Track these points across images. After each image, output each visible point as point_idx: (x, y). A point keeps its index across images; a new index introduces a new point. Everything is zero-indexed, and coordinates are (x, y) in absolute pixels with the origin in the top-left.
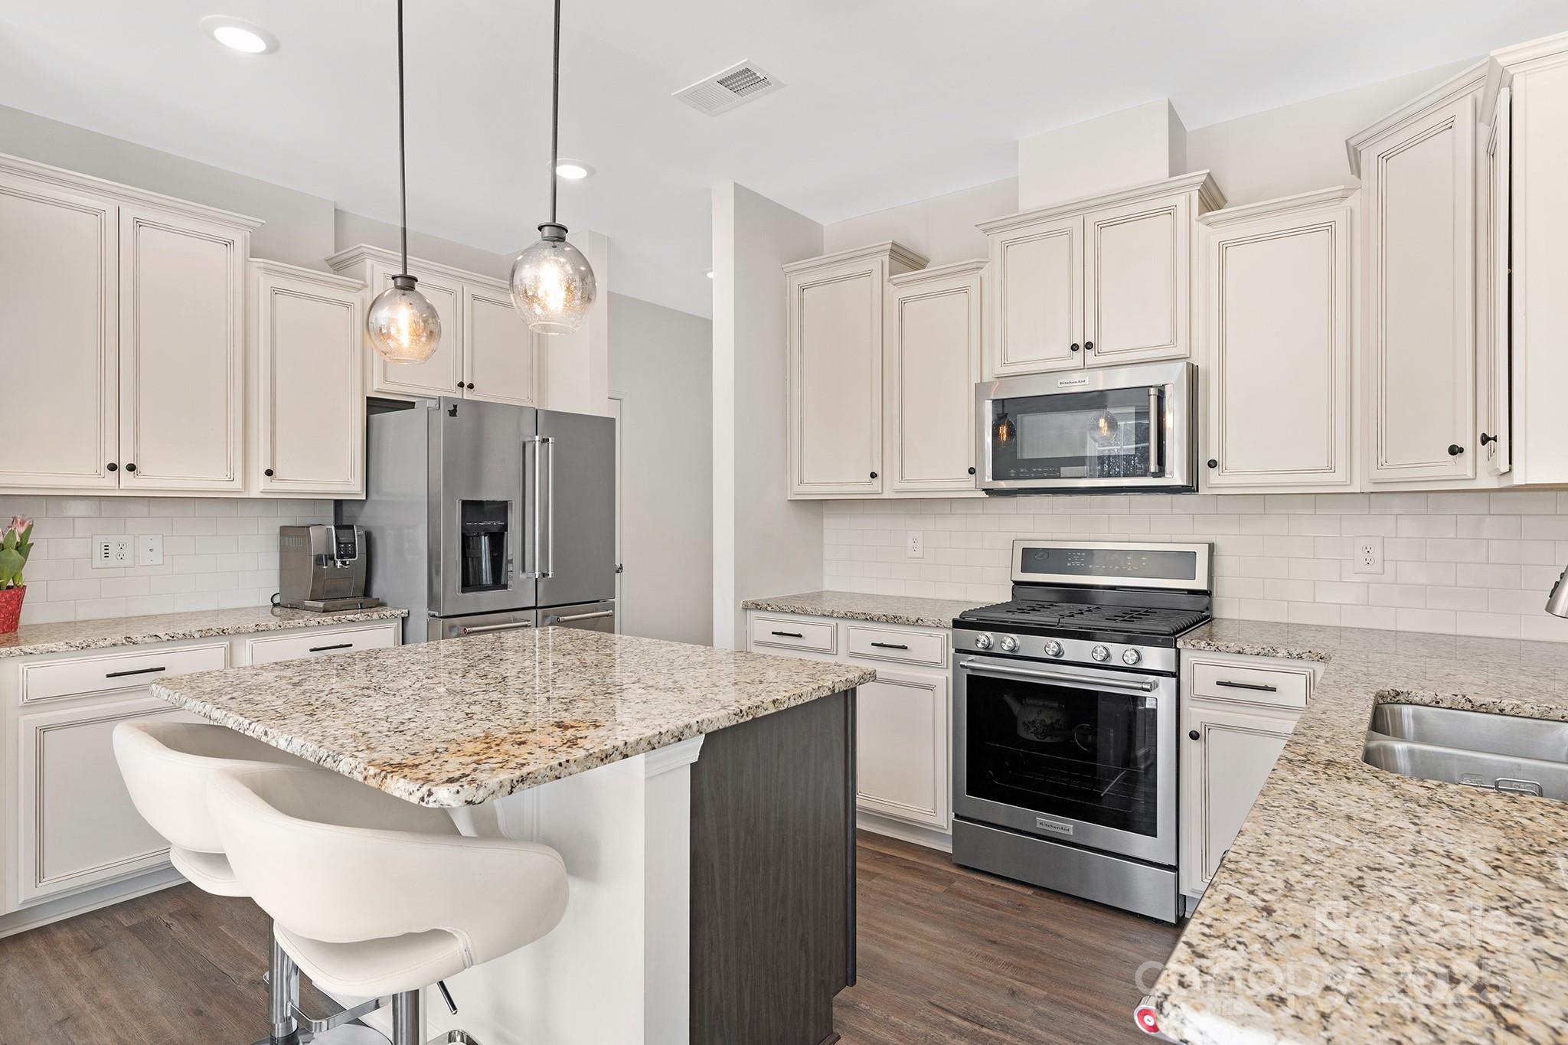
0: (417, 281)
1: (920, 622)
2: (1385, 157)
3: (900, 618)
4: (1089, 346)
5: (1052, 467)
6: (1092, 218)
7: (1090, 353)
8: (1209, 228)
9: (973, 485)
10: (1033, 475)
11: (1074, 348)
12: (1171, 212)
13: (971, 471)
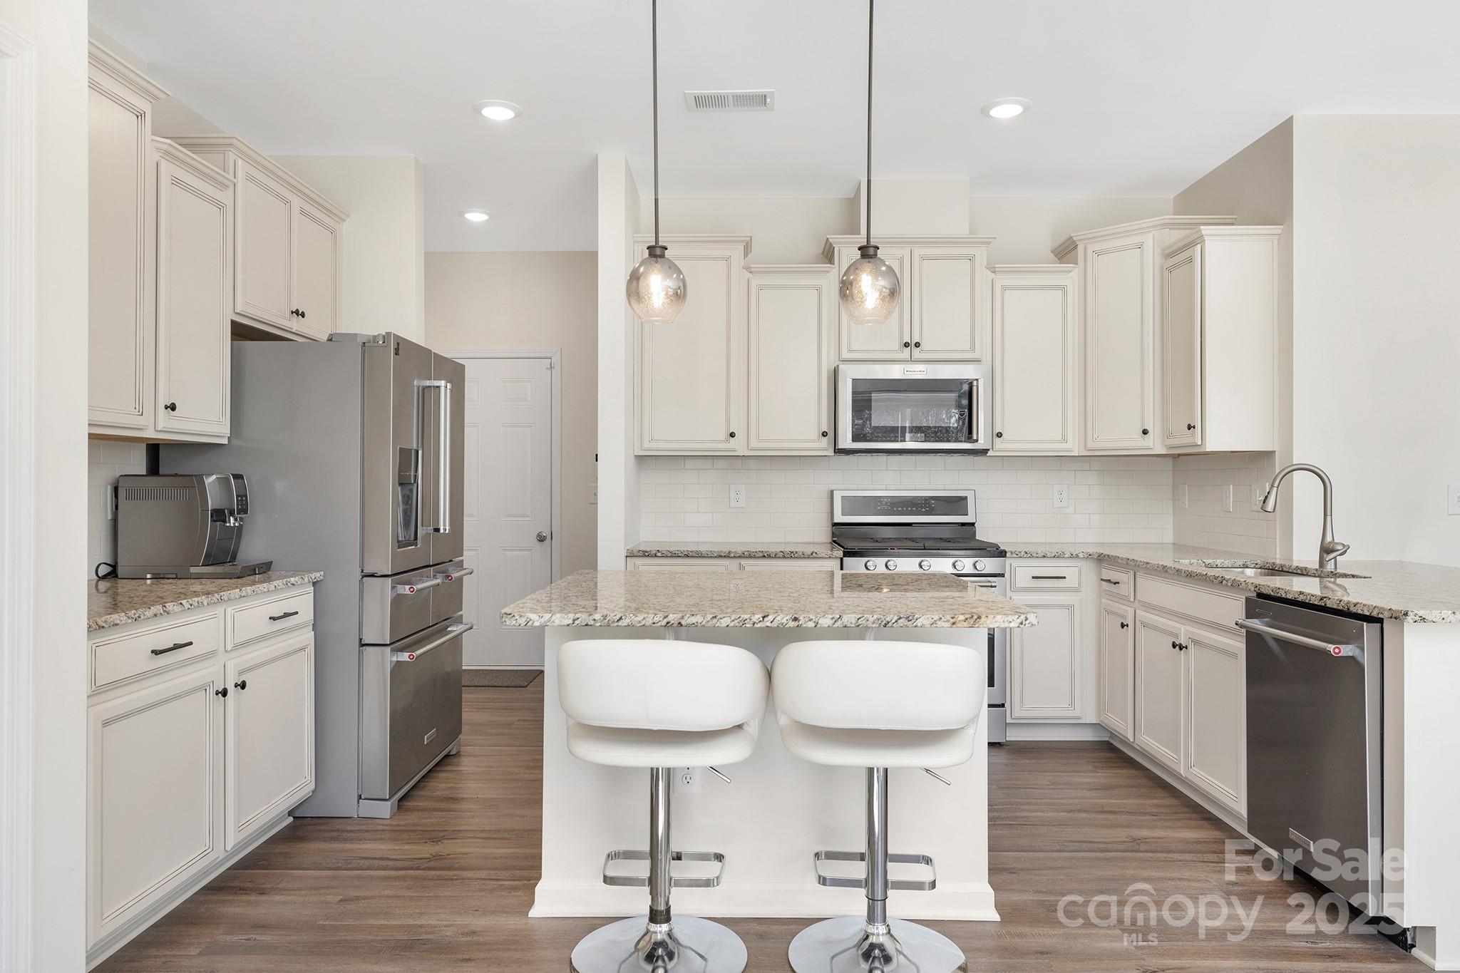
1: (814, 554)
2: (1098, 253)
3: (796, 552)
4: (917, 345)
5: (893, 433)
6: (918, 252)
7: (916, 351)
8: (993, 274)
9: (824, 446)
10: (884, 439)
11: (907, 345)
12: (971, 259)
13: (824, 434)
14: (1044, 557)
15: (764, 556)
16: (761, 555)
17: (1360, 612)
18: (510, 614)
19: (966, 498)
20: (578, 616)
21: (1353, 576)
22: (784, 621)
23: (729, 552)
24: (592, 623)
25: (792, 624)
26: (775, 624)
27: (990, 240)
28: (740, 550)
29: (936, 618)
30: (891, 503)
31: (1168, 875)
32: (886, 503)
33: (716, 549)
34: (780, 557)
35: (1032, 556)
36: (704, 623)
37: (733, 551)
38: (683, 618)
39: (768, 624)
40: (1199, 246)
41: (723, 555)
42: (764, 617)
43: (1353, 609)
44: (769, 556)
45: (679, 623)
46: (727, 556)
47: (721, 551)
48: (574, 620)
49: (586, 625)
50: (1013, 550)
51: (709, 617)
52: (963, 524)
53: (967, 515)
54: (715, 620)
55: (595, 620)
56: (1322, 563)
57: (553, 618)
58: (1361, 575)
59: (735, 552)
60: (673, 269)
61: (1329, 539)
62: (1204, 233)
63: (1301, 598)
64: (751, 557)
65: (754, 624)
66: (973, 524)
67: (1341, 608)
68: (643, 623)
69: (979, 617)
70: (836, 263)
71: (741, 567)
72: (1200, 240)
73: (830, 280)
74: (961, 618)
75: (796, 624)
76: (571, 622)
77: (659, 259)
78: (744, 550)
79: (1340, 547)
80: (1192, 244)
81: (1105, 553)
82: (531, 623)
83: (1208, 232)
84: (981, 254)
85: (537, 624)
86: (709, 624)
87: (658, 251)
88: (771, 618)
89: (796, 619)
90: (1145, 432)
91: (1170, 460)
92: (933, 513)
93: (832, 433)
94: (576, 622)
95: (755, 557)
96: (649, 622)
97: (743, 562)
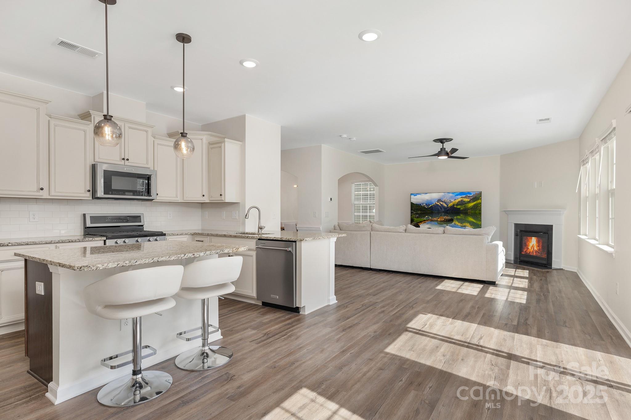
0: (112, 117)
4: (128, 160)
6: (127, 125)
7: (127, 162)
8: (154, 138)
9: (89, 195)
10: (117, 194)
11: (124, 159)
12: (147, 132)
13: (89, 191)
14: (177, 235)
15: (70, 242)
16: (68, 241)
17: (292, 240)
18: (87, 266)
19: (140, 216)
20: (119, 263)
21: (269, 234)
22: (190, 256)
23: (51, 241)
24: (125, 265)
25: (193, 256)
26: (188, 257)
27: (153, 127)
28: (57, 240)
29: (229, 250)
30: (112, 219)
31: (247, 315)
32: (110, 219)
33: (44, 240)
34: (77, 242)
35: (174, 235)
36: (166, 260)
37: (54, 240)
38: (159, 259)
39: (186, 257)
40: (223, 144)
41: (48, 242)
42: (184, 255)
43: (290, 240)
44: (72, 242)
45: (158, 261)
46: (50, 243)
47: (47, 241)
48: (117, 265)
49: (123, 266)
50: (168, 233)
51: (168, 257)
52: (139, 226)
53: (141, 222)
54: (169, 258)
55: (126, 263)
56: (259, 231)
57: (108, 265)
58: (271, 233)
59: (54, 241)
60: (115, 125)
61: (260, 225)
62: (226, 140)
63: (275, 239)
64: (63, 242)
65: (182, 258)
66: (142, 226)
67: (286, 240)
68: (145, 262)
69: (238, 248)
70: (92, 122)
71: (56, 247)
72: (224, 142)
73: (90, 128)
74: (235, 249)
75: (194, 256)
76: (116, 265)
77: (109, 121)
78: (59, 240)
79: (263, 227)
80: (221, 143)
81: (197, 232)
82: (98, 268)
83: (227, 141)
84: (150, 130)
85: (101, 268)
86: (168, 260)
87: (108, 117)
88: (187, 255)
89: (194, 255)
90: (203, 196)
91: (200, 204)
92: (128, 222)
93: (94, 191)
94: (119, 265)
95: (65, 242)
96: (147, 262)
97: (58, 245)
